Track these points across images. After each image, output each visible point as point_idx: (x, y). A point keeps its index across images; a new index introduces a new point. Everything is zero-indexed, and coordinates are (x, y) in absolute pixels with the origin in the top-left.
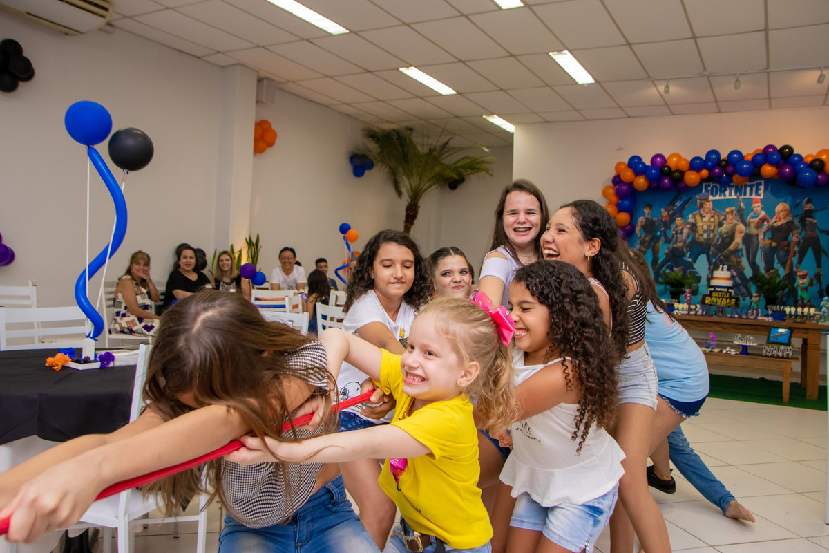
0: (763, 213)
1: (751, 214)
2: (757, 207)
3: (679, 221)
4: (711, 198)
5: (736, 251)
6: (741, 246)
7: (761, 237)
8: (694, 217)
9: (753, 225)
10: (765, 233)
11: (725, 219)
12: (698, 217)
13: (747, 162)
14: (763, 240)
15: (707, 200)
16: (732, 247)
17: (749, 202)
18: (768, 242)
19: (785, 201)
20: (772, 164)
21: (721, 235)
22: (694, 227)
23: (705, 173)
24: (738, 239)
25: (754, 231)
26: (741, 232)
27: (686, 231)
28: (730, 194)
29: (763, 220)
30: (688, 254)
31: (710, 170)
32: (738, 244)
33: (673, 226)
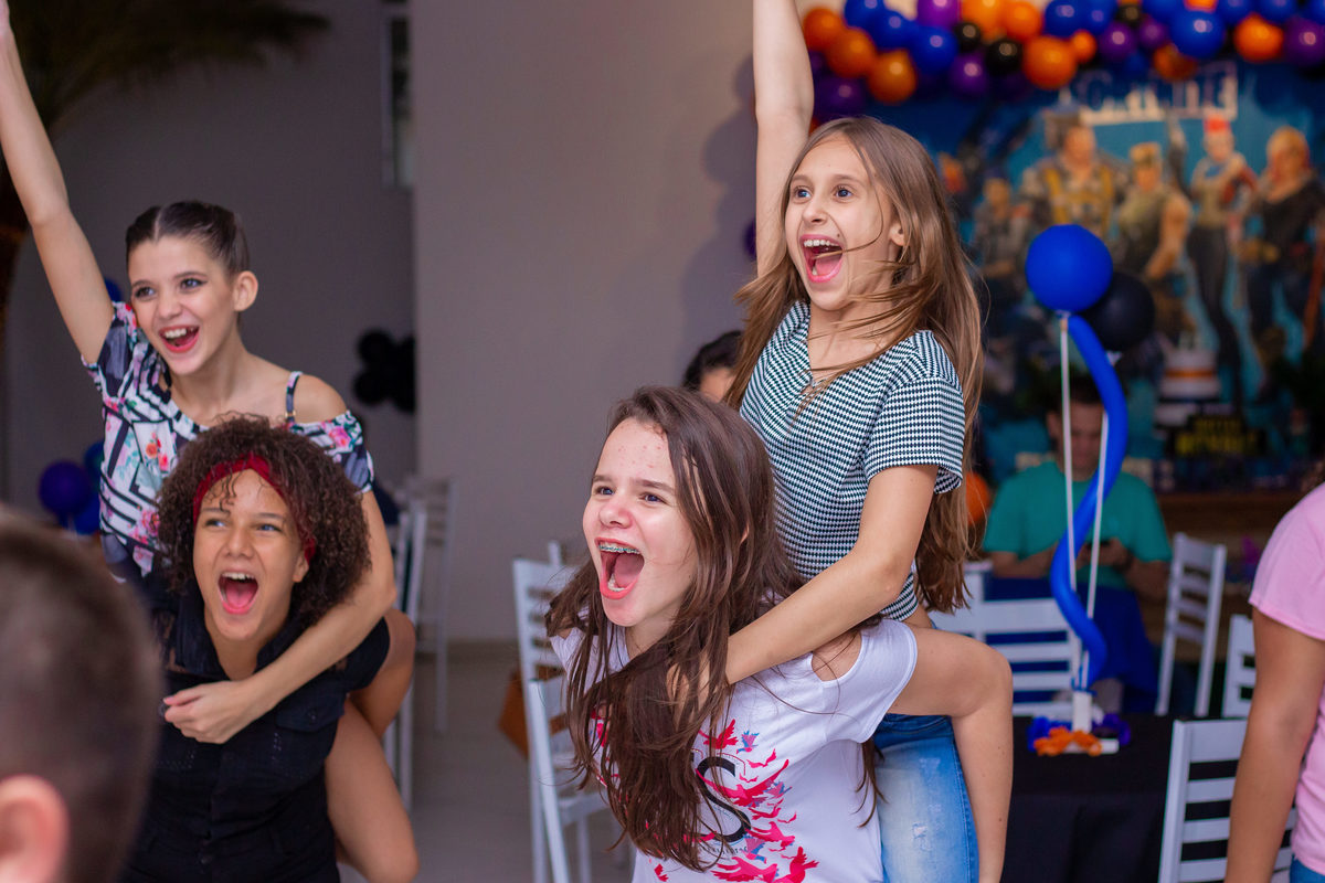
0: (1236, 163)
1: (1203, 166)
2: (1219, 142)
3: (995, 191)
4: (1089, 117)
5: (1170, 280)
6: (1184, 266)
7: (1235, 233)
8: (1041, 178)
9: (1210, 201)
10: (1246, 223)
11: (1132, 181)
12: (1053, 179)
13: (1200, 15)
14: (1240, 241)
15: (1075, 122)
16: (1155, 267)
17: (1195, 128)
18: (1253, 246)
19: (1295, 124)
20: (1271, 18)
21: (1124, 232)
22: (1041, 207)
23: (1083, 43)
24: (1173, 241)
25: (1212, 215)
26: (1178, 220)
27: (1019, 223)
28: (1143, 105)
29: (1238, 182)
30: (1029, 296)
31: (1099, 33)
32: (1171, 259)
33: (980, 210)
